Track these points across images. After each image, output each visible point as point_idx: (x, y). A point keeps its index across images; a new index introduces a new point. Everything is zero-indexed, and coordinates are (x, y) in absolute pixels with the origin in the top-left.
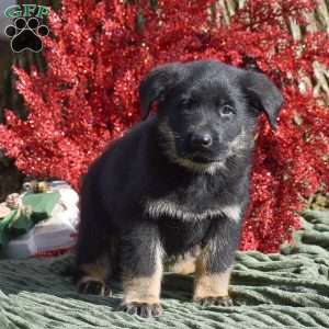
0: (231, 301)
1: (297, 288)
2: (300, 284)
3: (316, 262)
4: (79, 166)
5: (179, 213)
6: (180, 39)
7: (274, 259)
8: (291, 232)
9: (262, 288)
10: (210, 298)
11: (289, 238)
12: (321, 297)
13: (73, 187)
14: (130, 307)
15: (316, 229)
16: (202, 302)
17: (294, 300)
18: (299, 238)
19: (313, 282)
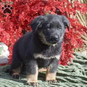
0: (57, 81)
1: (76, 78)
2: (76, 76)
3: (78, 68)
4: (8, 39)
5: (43, 57)
6: (38, 3)
7: (66, 67)
8: (70, 59)
9: (66, 77)
10: (51, 80)
11: (70, 61)
12: (83, 80)
13: (6, 45)
14: (29, 84)
15: (77, 58)
16: (49, 81)
17: (75, 81)
18: (73, 61)
19: (80, 76)
